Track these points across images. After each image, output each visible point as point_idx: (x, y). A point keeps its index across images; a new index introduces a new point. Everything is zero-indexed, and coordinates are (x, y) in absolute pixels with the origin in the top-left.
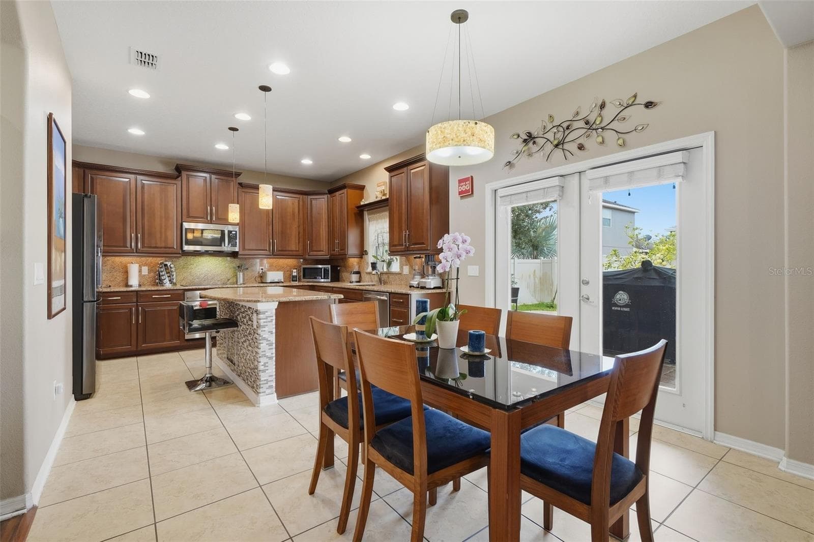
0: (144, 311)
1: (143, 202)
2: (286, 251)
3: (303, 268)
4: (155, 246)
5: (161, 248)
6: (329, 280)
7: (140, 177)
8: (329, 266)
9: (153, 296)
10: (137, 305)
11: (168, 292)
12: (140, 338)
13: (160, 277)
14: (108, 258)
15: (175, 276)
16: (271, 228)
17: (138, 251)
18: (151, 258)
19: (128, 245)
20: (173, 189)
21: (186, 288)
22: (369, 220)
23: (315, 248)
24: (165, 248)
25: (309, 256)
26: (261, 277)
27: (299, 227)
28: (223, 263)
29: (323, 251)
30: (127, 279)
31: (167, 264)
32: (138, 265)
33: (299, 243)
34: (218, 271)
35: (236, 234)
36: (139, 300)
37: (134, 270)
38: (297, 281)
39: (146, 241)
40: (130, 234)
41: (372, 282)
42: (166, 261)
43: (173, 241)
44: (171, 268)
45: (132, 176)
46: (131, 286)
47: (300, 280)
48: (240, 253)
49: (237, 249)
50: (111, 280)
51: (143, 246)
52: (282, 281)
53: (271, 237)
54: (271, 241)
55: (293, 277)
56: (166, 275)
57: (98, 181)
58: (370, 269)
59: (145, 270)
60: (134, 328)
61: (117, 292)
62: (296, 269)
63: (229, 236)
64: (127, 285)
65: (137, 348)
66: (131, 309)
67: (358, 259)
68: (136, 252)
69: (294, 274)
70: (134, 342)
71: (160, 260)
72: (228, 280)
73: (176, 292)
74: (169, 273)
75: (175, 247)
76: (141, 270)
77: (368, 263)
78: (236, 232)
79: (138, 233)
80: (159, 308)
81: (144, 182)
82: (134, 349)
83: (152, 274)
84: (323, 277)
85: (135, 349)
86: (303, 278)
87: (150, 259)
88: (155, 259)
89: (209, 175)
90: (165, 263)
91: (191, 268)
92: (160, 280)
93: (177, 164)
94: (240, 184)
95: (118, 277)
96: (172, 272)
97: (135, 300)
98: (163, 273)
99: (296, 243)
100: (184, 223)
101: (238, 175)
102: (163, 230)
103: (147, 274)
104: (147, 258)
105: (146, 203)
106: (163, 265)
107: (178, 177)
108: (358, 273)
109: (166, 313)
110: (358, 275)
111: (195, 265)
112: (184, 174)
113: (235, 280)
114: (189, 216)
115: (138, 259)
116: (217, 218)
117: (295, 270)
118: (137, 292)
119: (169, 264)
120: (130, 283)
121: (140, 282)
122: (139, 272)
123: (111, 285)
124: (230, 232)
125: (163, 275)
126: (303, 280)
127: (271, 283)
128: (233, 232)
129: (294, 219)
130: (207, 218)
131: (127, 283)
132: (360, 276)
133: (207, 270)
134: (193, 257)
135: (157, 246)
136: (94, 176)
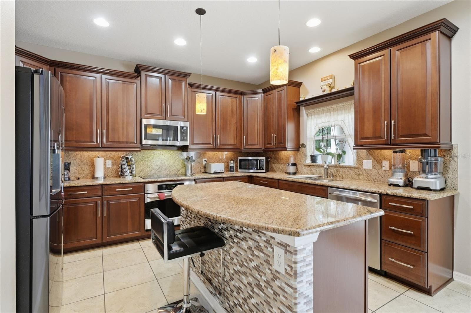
0: (109, 204)
1: (107, 99)
2: (226, 144)
3: (240, 160)
4: (117, 141)
5: (123, 142)
6: (264, 171)
7: (104, 77)
8: (264, 158)
9: (117, 190)
10: (102, 198)
11: (130, 185)
12: (105, 230)
13: (122, 169)
14: (78, 152)
15: (134, 168)
16: (214, 125)
17: (103, 146)
18: (115, 152)
19: (95, 140)
20: (134, 87)
21: (146, 180)
22: (307, 115)
23: (249, 143)
24: (127, 142)
25: (244, 149)
26: (205, 168)
27: (236, 123)
28: (174, 156)
29: (257, 144)
30: (93, 171)
31: (127, 158)
32: (103, 158)
33: (236, 137)
34: (170, 163)
35: (187, 129)
36: (104, 193)
37: (99, 163)
38: (234, 171)
39: (110, 136)
40: (96, 130)
41: (313, 174)
42: (127, 155)
43: (133, 137)
44: (131, 161)
45: (98, 75)
46: (97, 178)
47: (237, 171)
48: (190, 147)
49: (187, 143)
50: (80, 172)
51: (107, 141)
52: (223, 171)
53: (214, 131)
54: (215, 136)
55: (231, 167)
56: (127, 168)
57: (67, 79)
58: (308, 161)
59: (109, 163)
60: (99, 221)
61: (84, 186)
62: (233, 160)
63: (181, 132)
64: (94, 178)
65: (102, 240)
66: (96, 203)
67: (293, 152)
68: (101, 147)
69: (232, 165)
70: (99, 235)
71: (122, 154)
72: (179, 171)
73: (137, 185)
74: (130, 165)
75: (135, 142)
76: (106, 163)
77: (306, 156)
78: (187, 127)
79: (103, 129)
80: (122, 201)
81: (108, 80)
82: (99, 241)
83: (115, 167)
84: (258, 168)
85: (101, 242)
86: (240, 169)
87: (113, 153)
88: (118, 153)
89: (164, 75)
90: (126, 157)
91: (148, 161)
92: (122, 172)
93: (137, 64)
94: (190, 84)
95: (86, 170)
96: (133, 165)
97: (100, 193)
98: (125, 166)
99: (234, 138)
100: (143, 119)
101: (188, 75)
102: (125, 126)
103: (111, 166)
104: (111, 152)
105: (110, 101)
106: (125, 158)
107: (137, 77)
108: (294, 165)
109: (129, 205)
110: (295, 167)
111: (151, 158)
112: (143, 74)
113: (184, 171)
114: (147, 113)
115: (103, 153)
116: (171, 115)
117: (232, 162)
118: (102, 186)
119: (129, 157)
120: (96, 176)
121: (104, 174)
122: (104, 165)
123: (79, 177)
124: (182, 128)
125: (125, 168)
126: (239, 170)
127: (214, 173)
128: (185, 128)
129: (233, 117)
130: (162, 115)
131: (94, 175)
132: (297, 168)
133: (161, 162)
134: (149, 151)
135: (120, 141)
136: (63, 74)
